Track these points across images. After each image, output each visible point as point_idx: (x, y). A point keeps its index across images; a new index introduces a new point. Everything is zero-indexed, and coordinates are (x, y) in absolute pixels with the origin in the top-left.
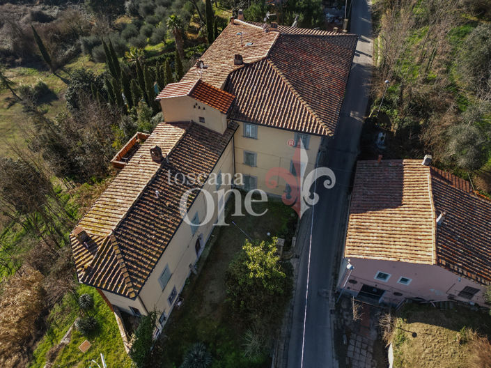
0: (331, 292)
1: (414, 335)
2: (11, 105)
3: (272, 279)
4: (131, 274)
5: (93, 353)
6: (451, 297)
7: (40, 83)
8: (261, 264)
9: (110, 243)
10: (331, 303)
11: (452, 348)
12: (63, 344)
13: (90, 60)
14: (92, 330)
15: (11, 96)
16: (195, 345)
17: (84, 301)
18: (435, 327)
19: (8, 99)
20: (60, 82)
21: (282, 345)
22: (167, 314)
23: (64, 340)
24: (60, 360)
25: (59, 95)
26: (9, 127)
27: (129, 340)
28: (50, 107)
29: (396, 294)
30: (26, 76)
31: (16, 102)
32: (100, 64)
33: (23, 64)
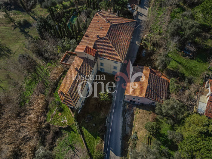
0: (123, 101)
1: (140, 112)
2: (14, 29)
3: (106, 100)
4: (73, 101)
5: (62, 116)
6: (150, 104)
7: (24, 20)
8: (104, 97)
9: (68, 94)
10: (123, 104)
11: (147, 115)
12: (54, 114)
13: (41, 7)
14: (61, 110)
15: (14, 25)
16: (88, 115)
17: (58, 103)
18: (145, 111)
19: (13, 26)
20: (31, 18)
21: (110, 114)
22: (81, 107)
23: (54, 113)
24: (54, 118)
25: (32, 24)
26: (16, 39)
27: (73, 114)
28: (30, 30)
29: (138, 102)
30: (17, 15)
31: (16, 27)
32: (45, 9)
33: (15, 9)
